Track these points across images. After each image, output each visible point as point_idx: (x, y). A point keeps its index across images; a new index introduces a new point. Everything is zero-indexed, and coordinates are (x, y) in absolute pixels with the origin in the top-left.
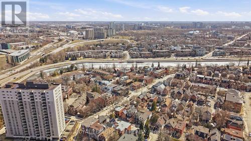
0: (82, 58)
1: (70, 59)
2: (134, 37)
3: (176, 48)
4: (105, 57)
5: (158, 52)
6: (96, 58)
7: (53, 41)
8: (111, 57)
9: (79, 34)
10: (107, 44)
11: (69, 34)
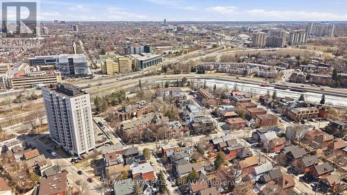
0: (213, 71)
6: (231, 74)
7: (205, 47)
11: (235, 39)
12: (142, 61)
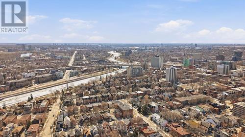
3: (29, 74)
5: (16, 83)
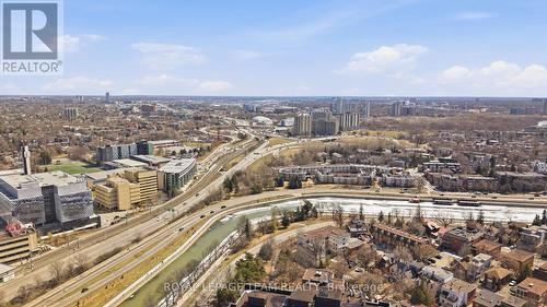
0: (310, 182)
1: (286, 183)
2: (404, 133)
4: (369, 183)
5: (514, 178)
6: (345, 184)
8: (384, 184)
9: (275, 124)
10: (355, 149)
11: (254, 124)
12: (177, 175)
